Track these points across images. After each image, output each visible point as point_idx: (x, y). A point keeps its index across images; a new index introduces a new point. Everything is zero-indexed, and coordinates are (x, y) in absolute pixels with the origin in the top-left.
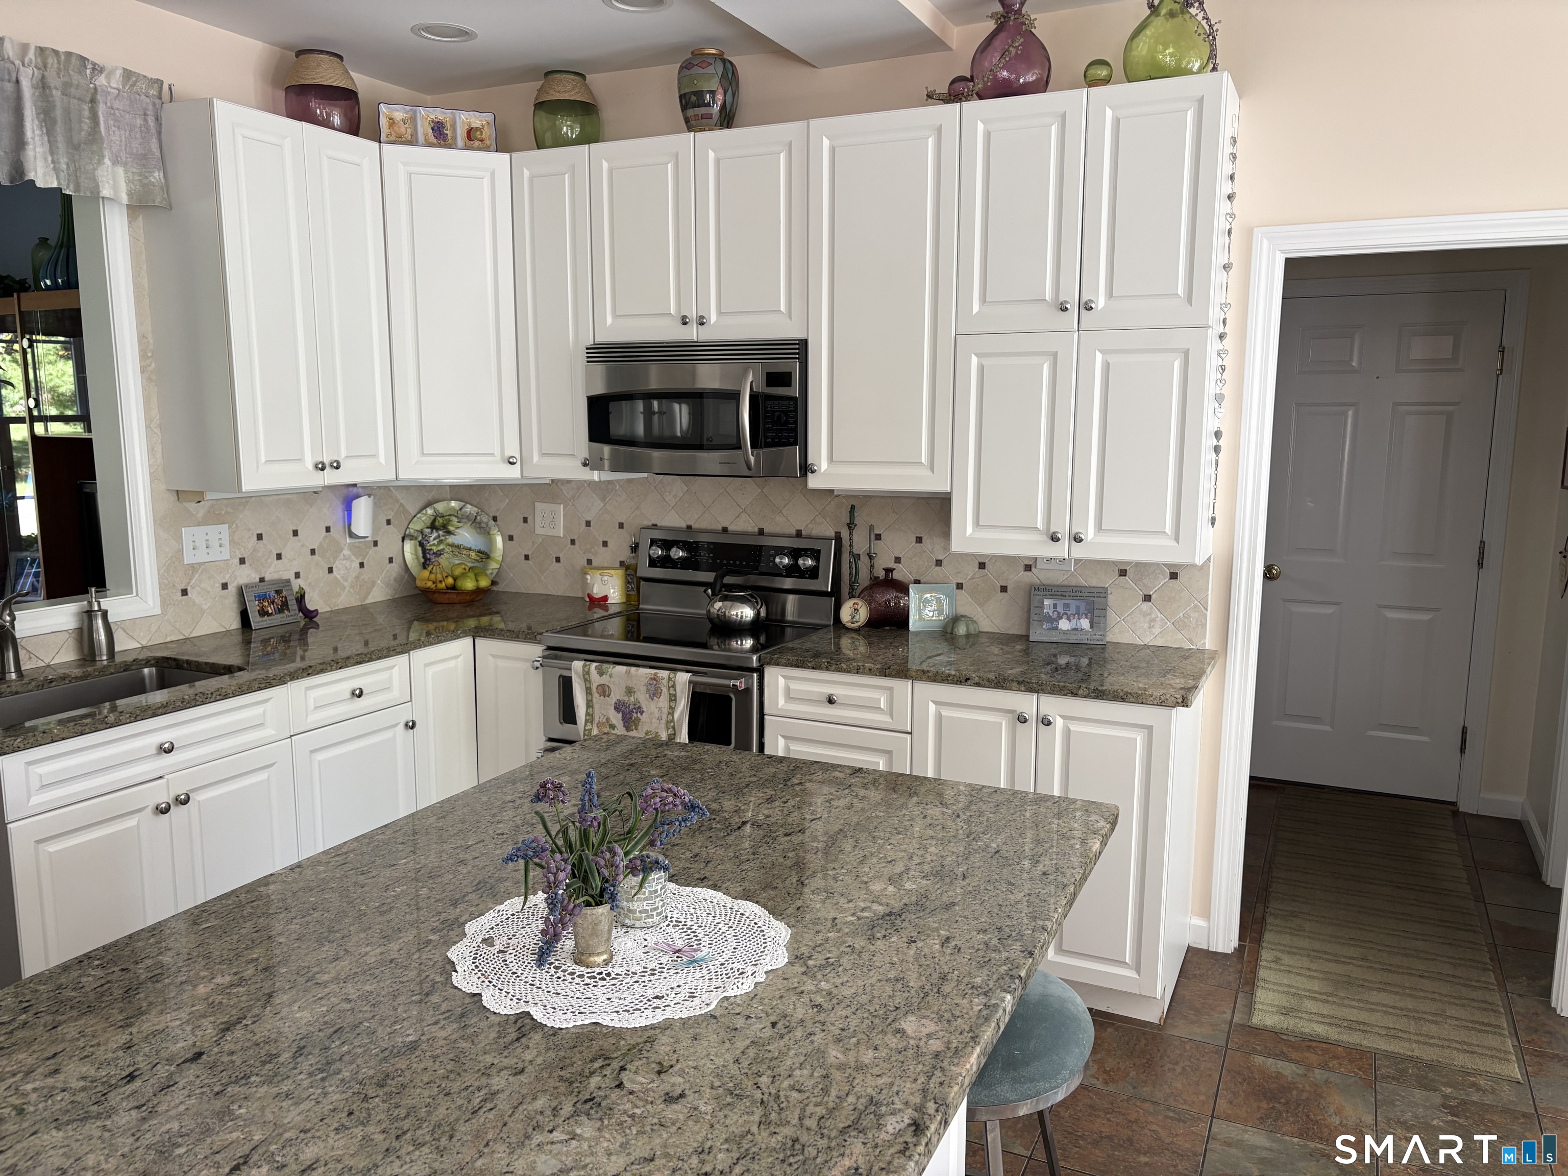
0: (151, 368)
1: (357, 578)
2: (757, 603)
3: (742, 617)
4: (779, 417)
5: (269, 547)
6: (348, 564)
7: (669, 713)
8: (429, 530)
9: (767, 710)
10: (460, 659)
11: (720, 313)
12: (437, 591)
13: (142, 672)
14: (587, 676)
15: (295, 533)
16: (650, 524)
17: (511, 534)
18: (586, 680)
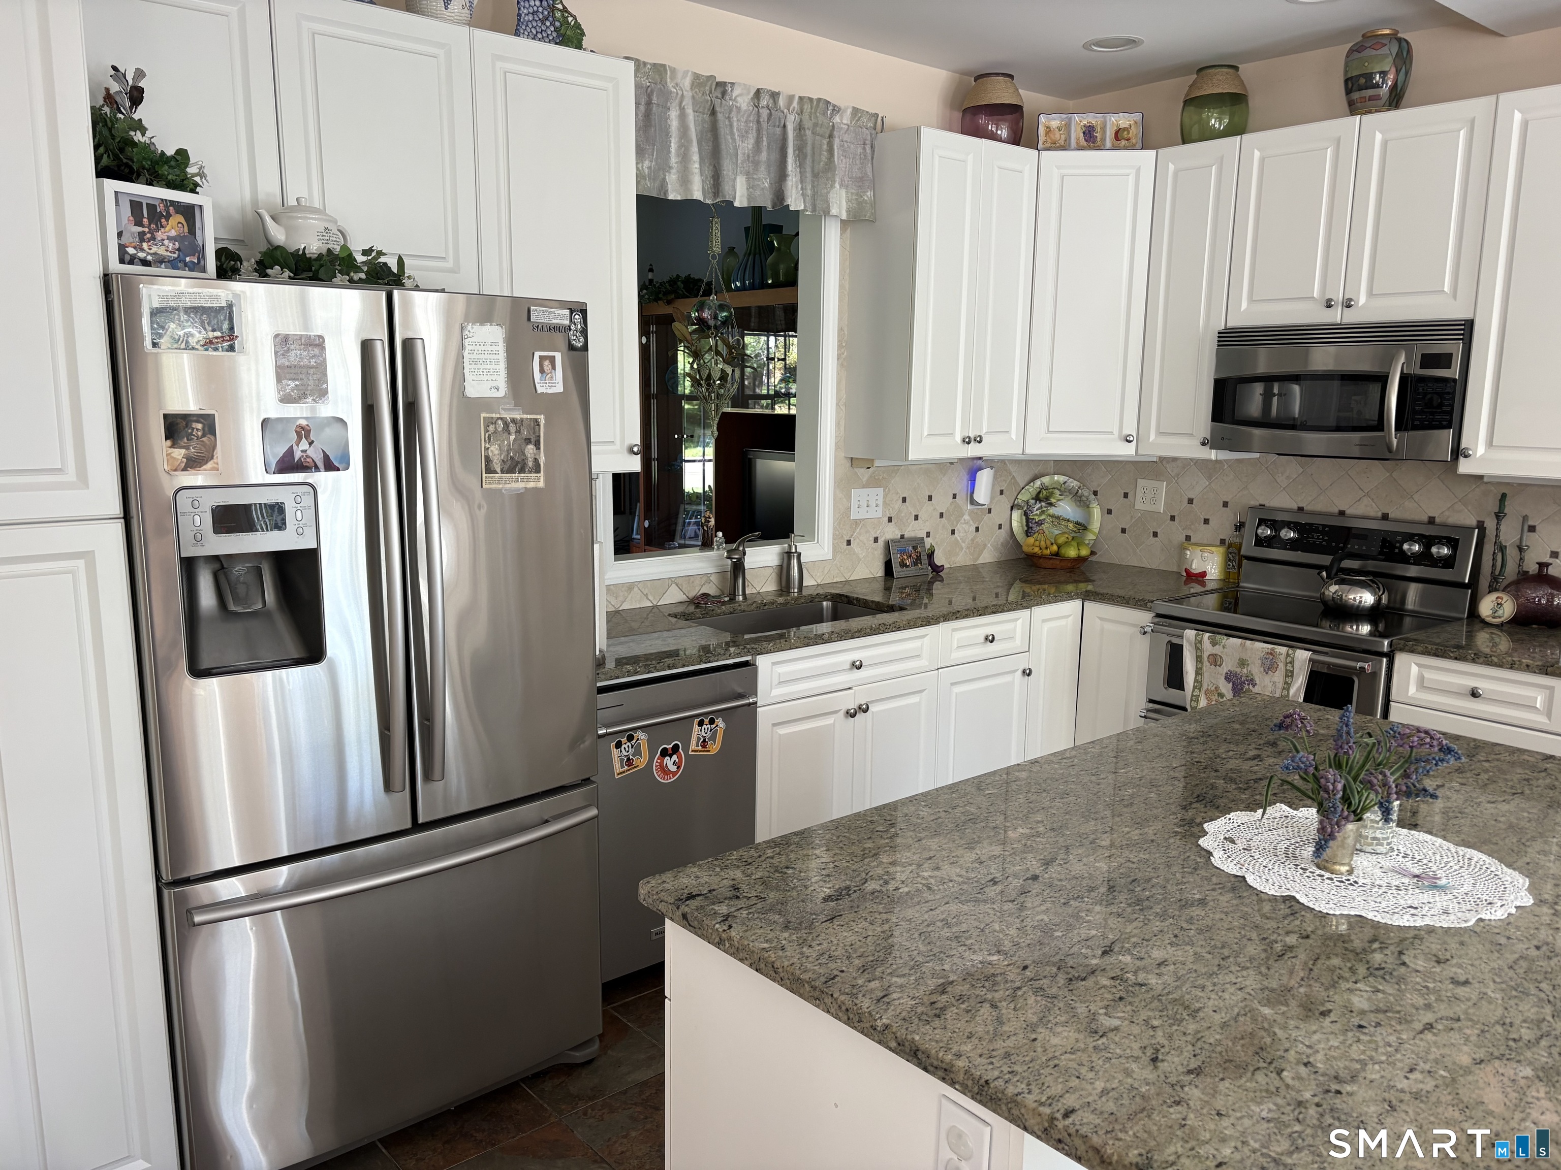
0: (843, 356)
1: (973, 540)
2: (1379, 589)
3: (1360, 602)
4: (1431, 399)
5: (910, 508)
6: (966, 527)
7: (1284, 688)
8: (1033, 501)
9: (1394, 695)
10: (1070, 618)
11: (1370, 294)
12: (1042, 557)
13: (822, 605)
14: (1199, 645)
15: (930, 498)
16: (1257, 504)
17: (1110, 508)
18: (1197, 648)
